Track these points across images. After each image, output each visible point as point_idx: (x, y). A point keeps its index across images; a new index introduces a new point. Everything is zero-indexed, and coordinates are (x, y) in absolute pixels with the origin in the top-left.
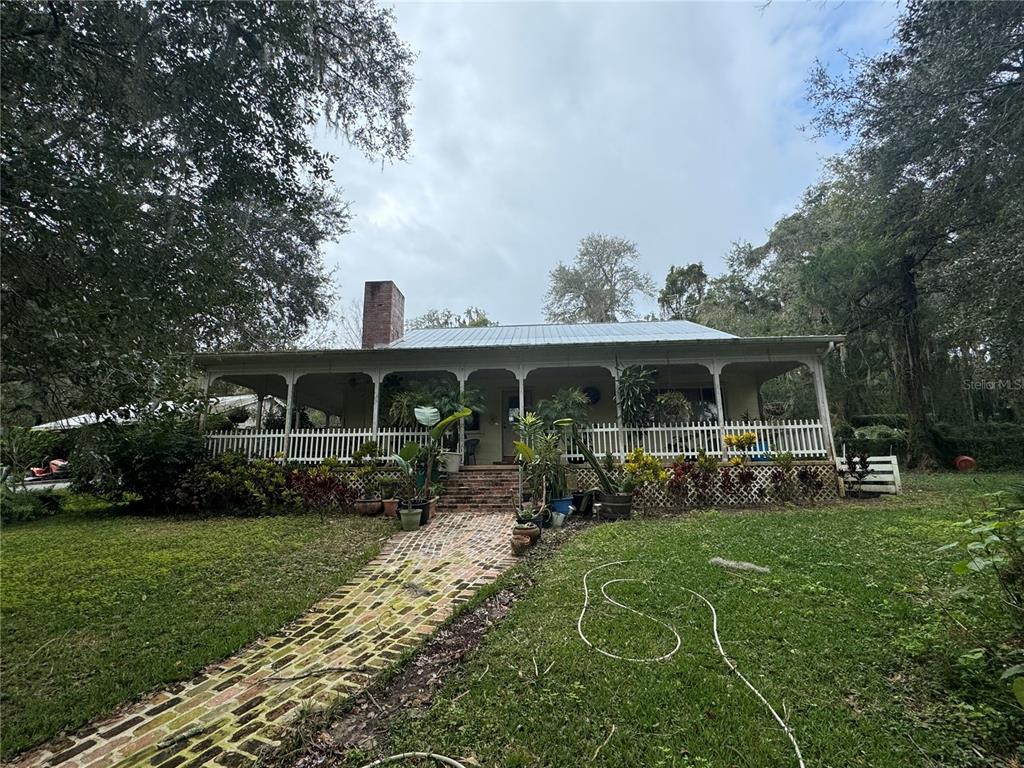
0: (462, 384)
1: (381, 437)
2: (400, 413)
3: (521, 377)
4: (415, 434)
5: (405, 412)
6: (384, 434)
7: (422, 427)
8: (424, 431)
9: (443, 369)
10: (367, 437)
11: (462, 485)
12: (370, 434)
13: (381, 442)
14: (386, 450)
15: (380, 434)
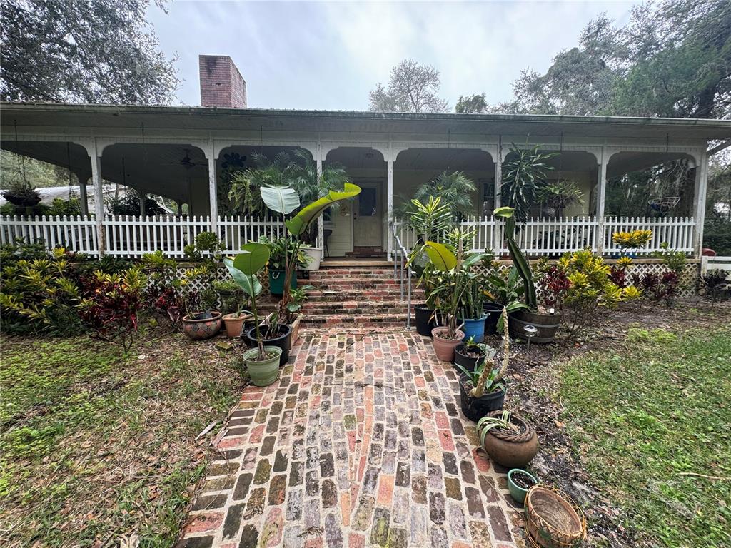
0: (319, 165)
1: (223, 227)
2: (243, 198)
3: (390, 157)
4: (265, 224)
5: (249, 195)
6: (226, 223)
7: (272, 215)
8: (275, 220)
9: (295, 144)
10: (205, 227)
11: (326, 288)
12: (208, 223)
13: (223, 233)
14: (230, 242)
15: (220, 223)
